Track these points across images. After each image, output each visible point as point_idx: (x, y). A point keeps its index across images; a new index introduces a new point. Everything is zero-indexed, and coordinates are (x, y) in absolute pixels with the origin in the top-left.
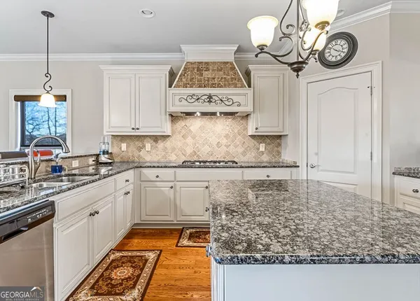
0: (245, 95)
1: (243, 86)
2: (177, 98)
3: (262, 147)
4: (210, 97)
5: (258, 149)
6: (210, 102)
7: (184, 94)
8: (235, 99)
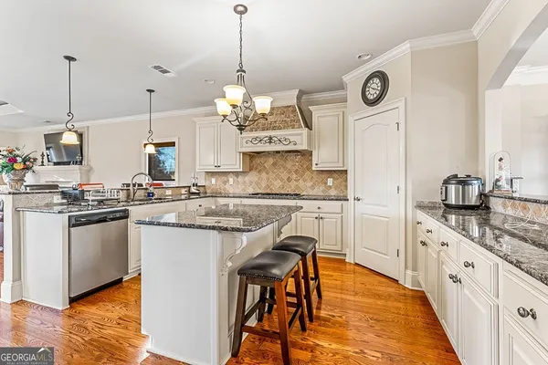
0: (301, 134)
1: (300, 127)
2: (245, 140)
3: (330, 182)
4: (271, 138)
5: (326, 183)
6: (270, 142)
7: (249, 137)
8: (292, 139)
